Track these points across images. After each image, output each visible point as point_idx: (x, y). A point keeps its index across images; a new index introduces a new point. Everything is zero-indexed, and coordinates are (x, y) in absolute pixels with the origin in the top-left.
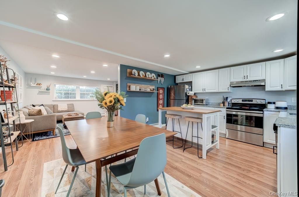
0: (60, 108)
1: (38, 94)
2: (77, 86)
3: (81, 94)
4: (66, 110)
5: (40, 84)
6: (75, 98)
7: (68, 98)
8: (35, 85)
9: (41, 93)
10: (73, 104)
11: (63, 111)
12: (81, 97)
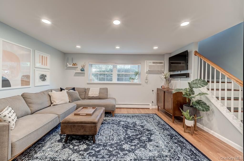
0: (91, 94)
1: (75, 76)
2: (114, 64)
3: (119, 75)
4: (97, 96)
5: (75, 64)
6: (111, 80)
7: (104, 80)
8: (71, 66)
9: (77, 74)
10: (107, 89)
11: (94, 98)
12: (118, 80)
